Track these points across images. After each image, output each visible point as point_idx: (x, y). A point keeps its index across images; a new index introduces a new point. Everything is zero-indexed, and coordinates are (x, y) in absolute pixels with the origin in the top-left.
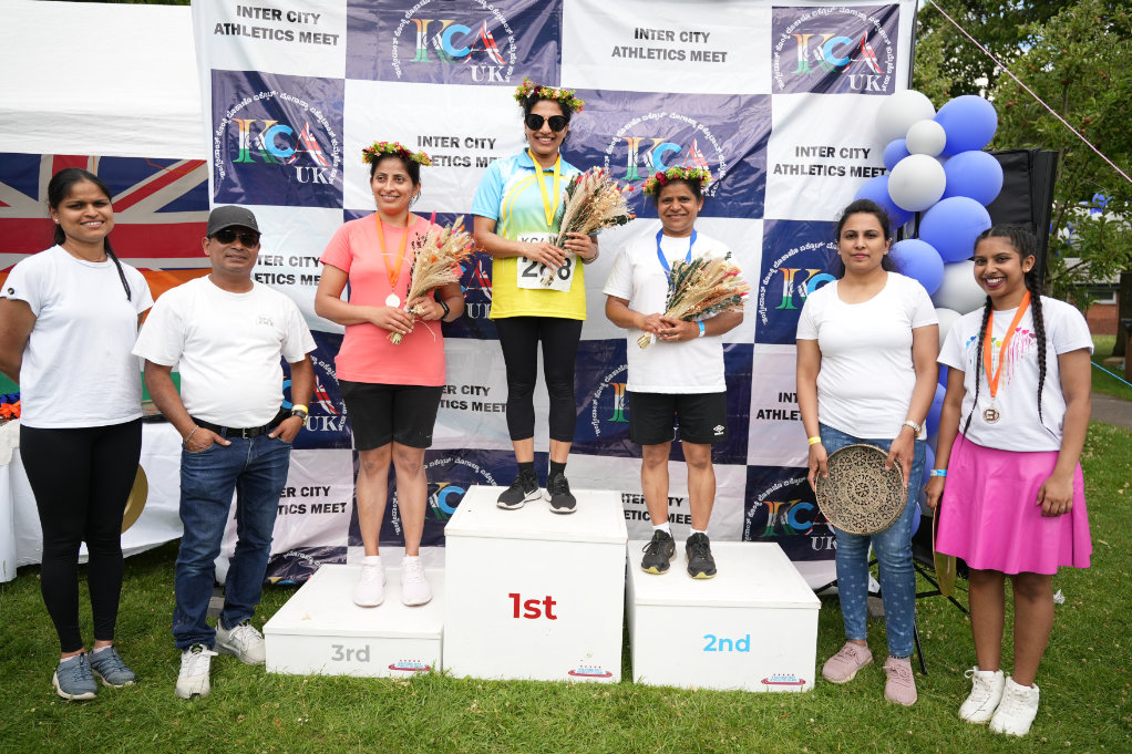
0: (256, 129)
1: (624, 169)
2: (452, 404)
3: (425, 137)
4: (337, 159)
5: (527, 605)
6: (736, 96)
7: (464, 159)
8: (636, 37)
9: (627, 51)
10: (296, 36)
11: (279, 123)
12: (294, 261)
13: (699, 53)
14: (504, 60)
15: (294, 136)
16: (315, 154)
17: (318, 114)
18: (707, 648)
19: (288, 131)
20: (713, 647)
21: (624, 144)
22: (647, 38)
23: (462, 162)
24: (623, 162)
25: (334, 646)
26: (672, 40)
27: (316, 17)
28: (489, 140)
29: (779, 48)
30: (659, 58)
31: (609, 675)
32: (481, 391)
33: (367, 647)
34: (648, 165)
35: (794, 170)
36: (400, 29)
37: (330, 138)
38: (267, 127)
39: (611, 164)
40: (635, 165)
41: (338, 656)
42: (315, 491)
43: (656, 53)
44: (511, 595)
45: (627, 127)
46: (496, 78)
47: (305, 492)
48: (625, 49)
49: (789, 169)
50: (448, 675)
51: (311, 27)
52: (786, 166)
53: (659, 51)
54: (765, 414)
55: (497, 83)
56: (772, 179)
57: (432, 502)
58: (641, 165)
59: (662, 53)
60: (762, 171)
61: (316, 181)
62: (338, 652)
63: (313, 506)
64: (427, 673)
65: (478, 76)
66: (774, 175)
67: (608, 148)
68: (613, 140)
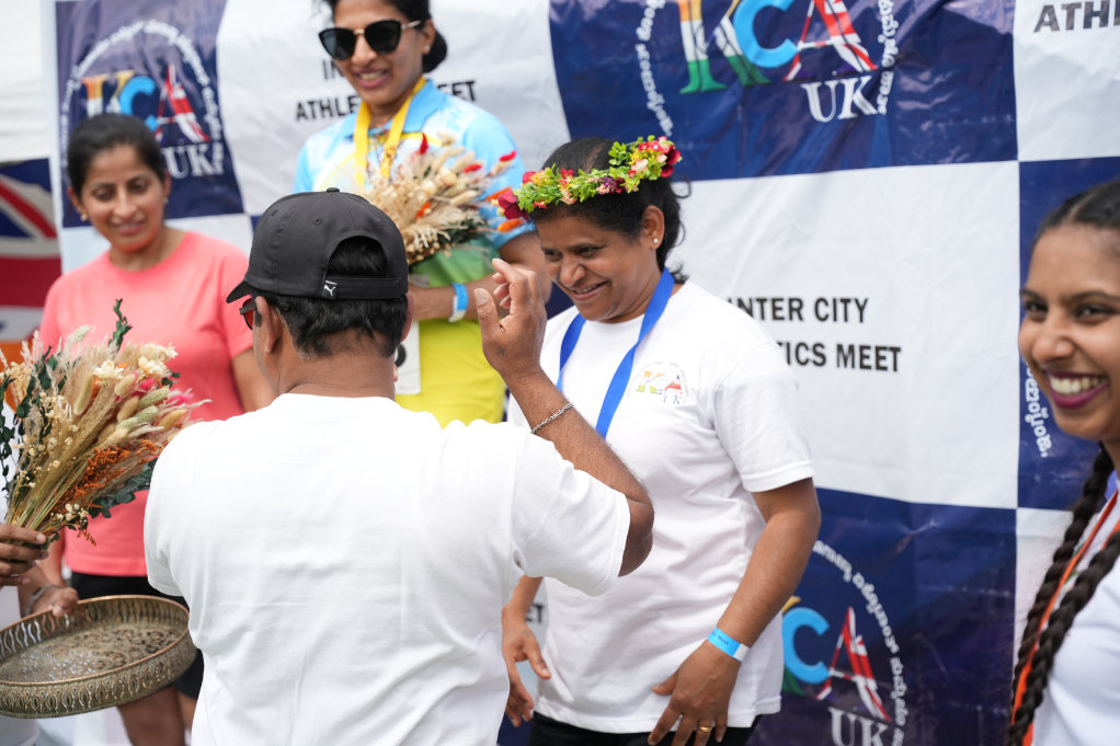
0: (109, 91)
11: (136, 76)
15: (157, 92)
16: (186, 122)
17: (186, 45)
19: (147, 86)
21: (671, 11)
34: (729, 52)
35: (1096, 14)
37: (200, 87)
38: (121, 83)
39: (652, 61)
40: (703, 57)
52: (1070, 8)
56: (1030, 50)
58: (714, 53)
66: (1037, 34)
67: (639, 25)
68: (647, 7)
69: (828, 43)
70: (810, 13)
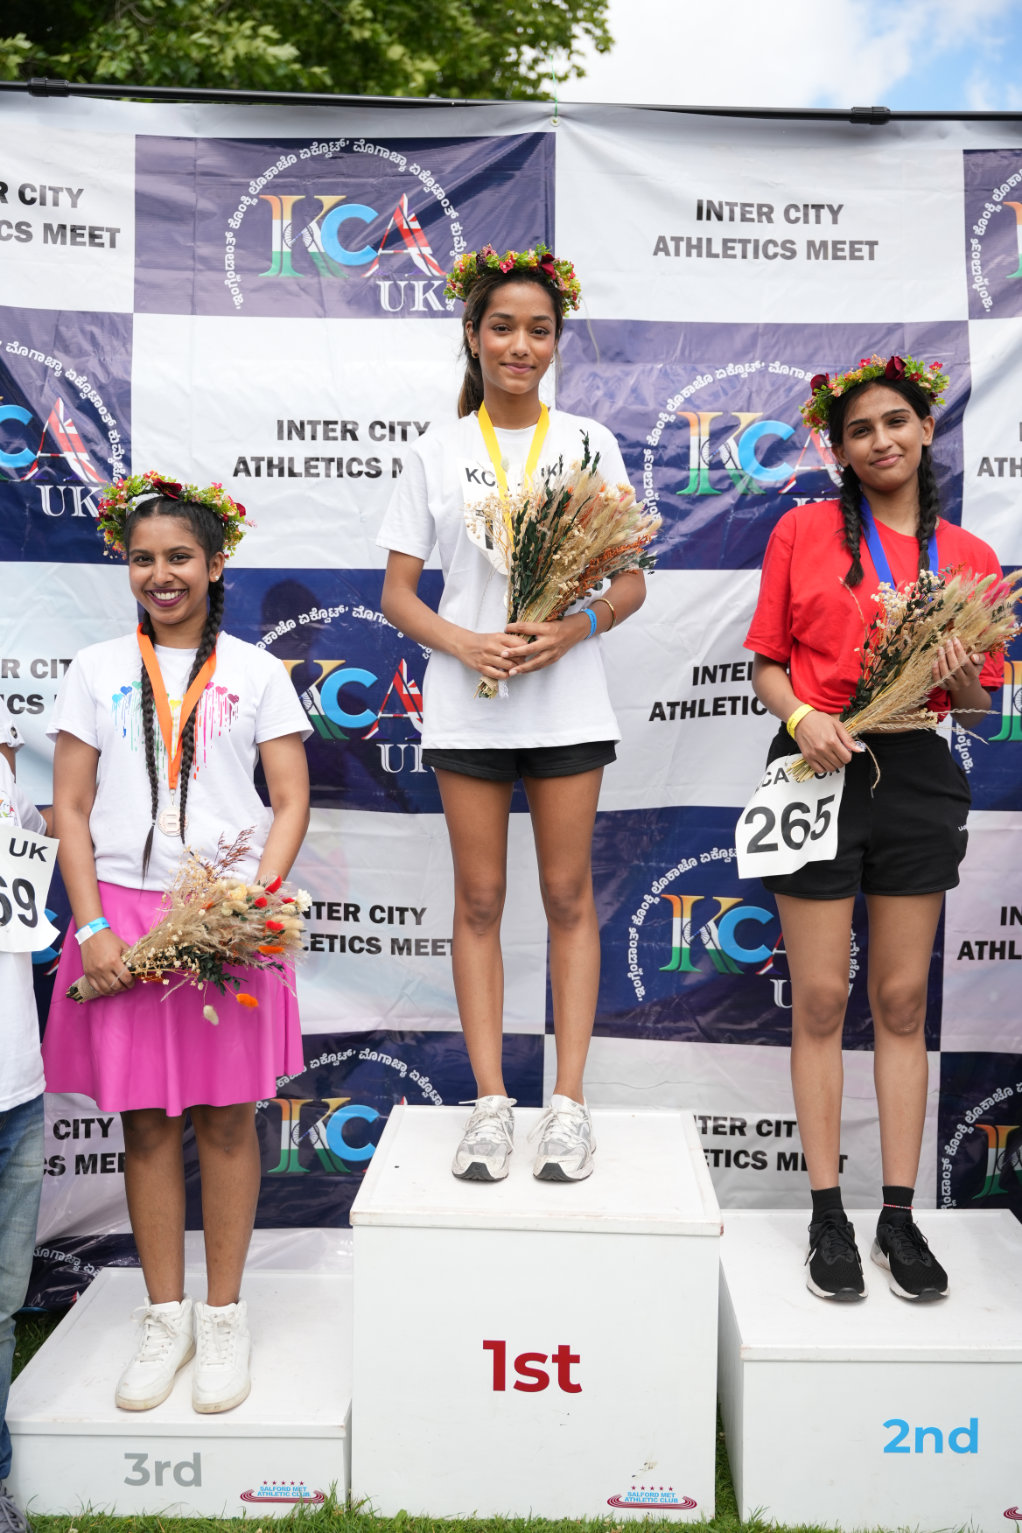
1: (684, 474)
2: (349, 944)
3: (291, 423)
4: (119, 468)
5: (520, 1364)
6: (899, 326)
7: (368, 463)
8: (700, 217)
9: (683, 245)
10: (37, 231)
11: (5, 401)
12: (40, 669)
13: (824, 244)
14: (442, 268)
15: (36, 423)
16: (78, 460)
17: (80, 382)
18: (892, 1448)
19: (23, 416)
20: (902, 1444)
21: (682, 425)
22: (720, 218)
23: (364, 468)
24: (681, 460)
25: (128, 1456)
26: (770, 220)
27: (75, 196)
28: (417, 424)
29: (979, 230)
30: (744, 256)
31: (690, 1504)
32: (409, 915)
33: (197, 1457)
34: (729, 466)
35: (1018, 467)
36: (239, 216)
37: (104, 429)
39: (656, 464)
40: (704, 466)
41: (138, 1476)
42: (82, 1127)
43: (738, 247)
44: (487, 1345)
45: (688, 391)
46: (426, 303)
47: (63, 1130)
48: (677, 240)
49: (1007, 466)
50: (365, 1510)
51: (66, 214)
52: (1001, 461)
53: (744, 242)
54: (975, 949)
55: (431, 313)
56: (974, 488)
57: (314, 1138)
58: (716, 465)
59: (750, 248)
60: (956, 474)
61: (78, 512)
62: (136, 1468)
63: (80, 1159)
64: (320, 1506)
65: (393, 302)
66: (979, 478)
67: (650, 434)
68: (660, 419)
69: (823, 468)
70: (806, 446)
